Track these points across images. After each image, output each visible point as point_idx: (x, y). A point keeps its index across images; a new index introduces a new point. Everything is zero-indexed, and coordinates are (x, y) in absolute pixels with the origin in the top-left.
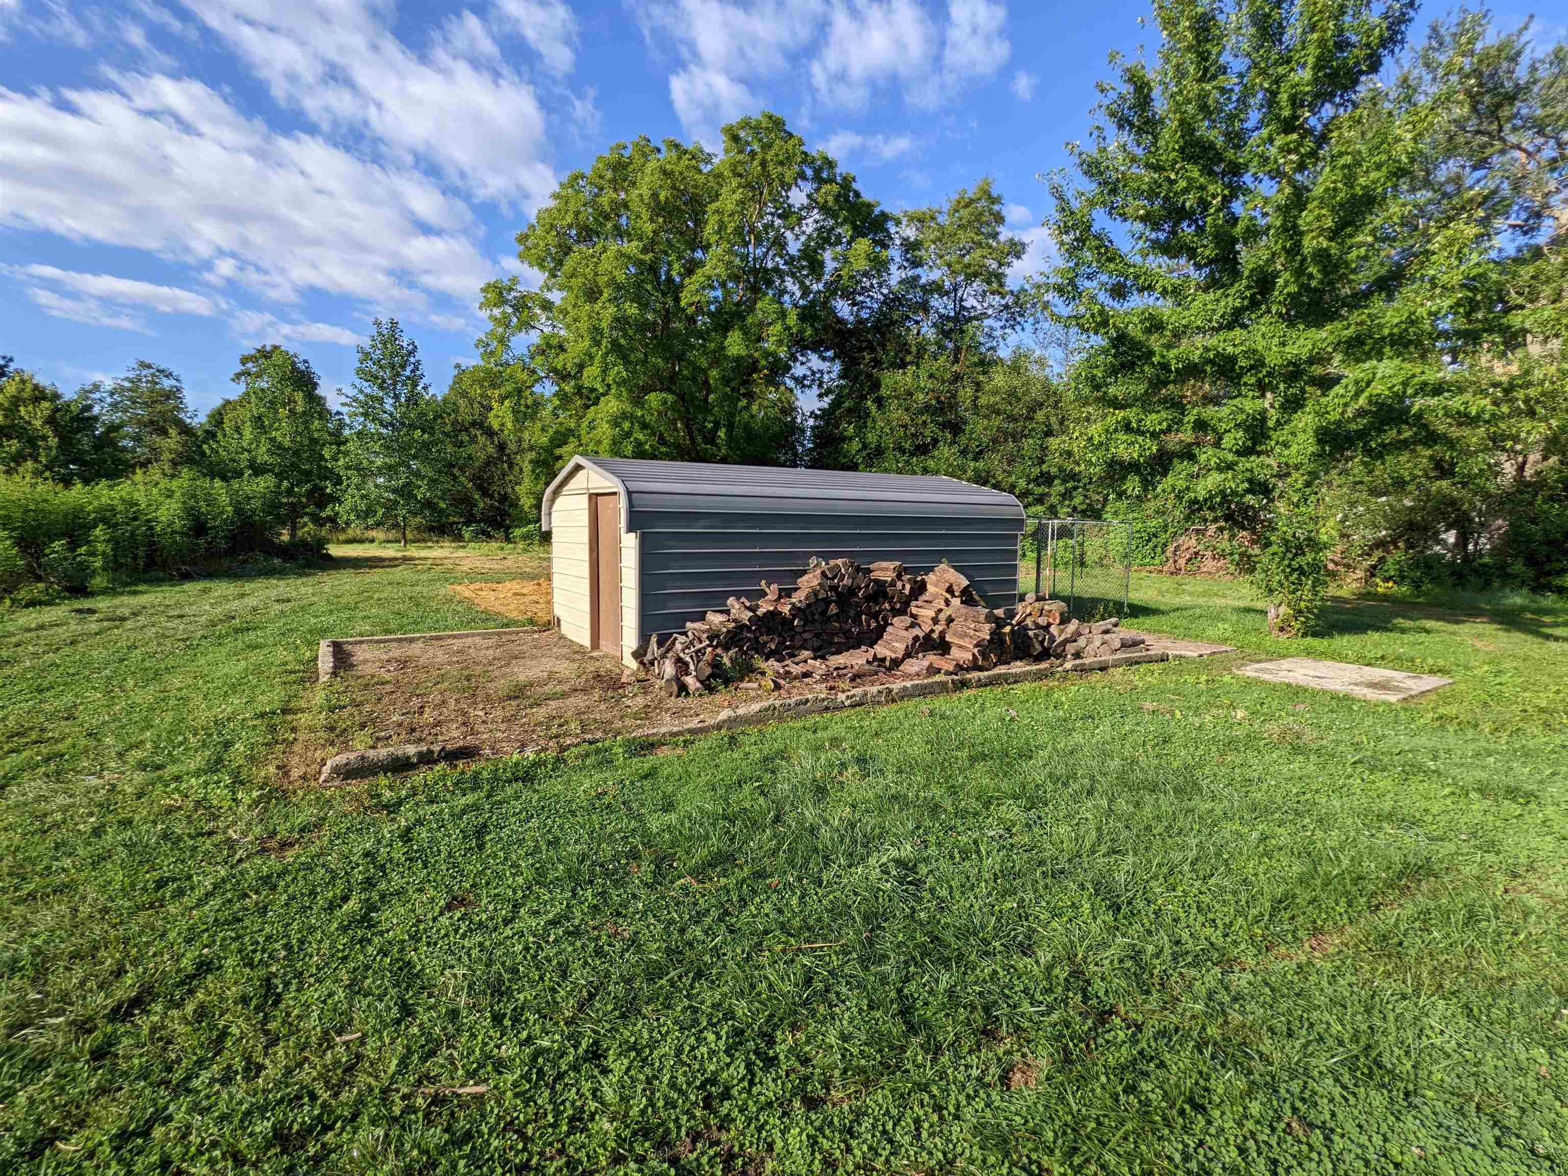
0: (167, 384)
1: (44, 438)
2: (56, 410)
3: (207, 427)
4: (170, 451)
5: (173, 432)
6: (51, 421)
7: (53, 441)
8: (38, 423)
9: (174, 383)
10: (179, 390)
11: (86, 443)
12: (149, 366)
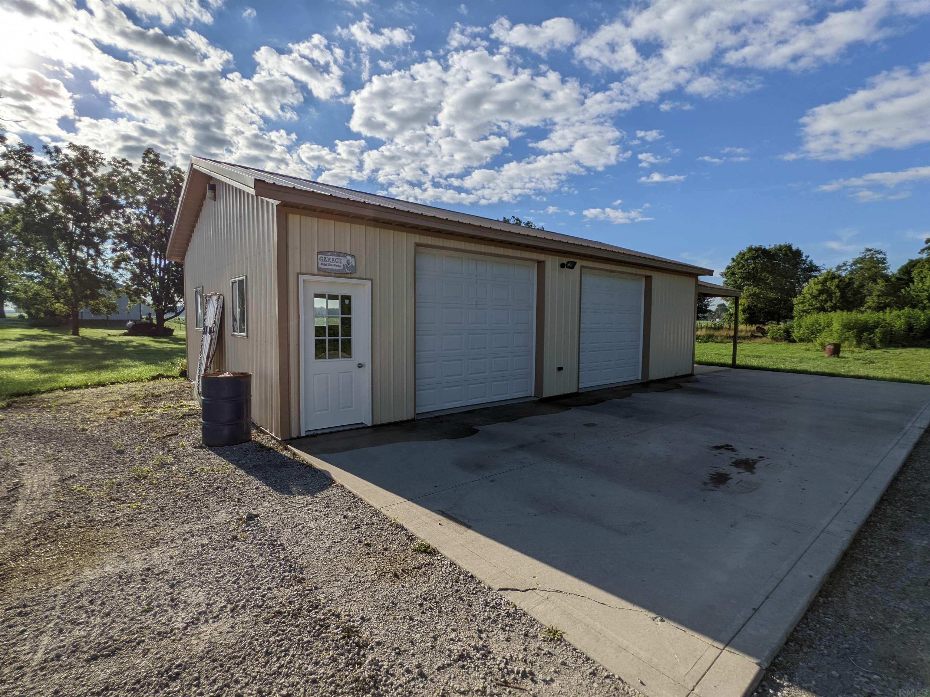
0: (880, 256)
1: (835, 293)
2: (840, 281)
3: (898, 276)
4: (878, 291)
5: (880, 281)
6: (838, 286)
7: (838, 294)
8: (833, 287)
9: (883, 256)
10: (884, 259)
11: (849, 294)
12: (870, 250)
